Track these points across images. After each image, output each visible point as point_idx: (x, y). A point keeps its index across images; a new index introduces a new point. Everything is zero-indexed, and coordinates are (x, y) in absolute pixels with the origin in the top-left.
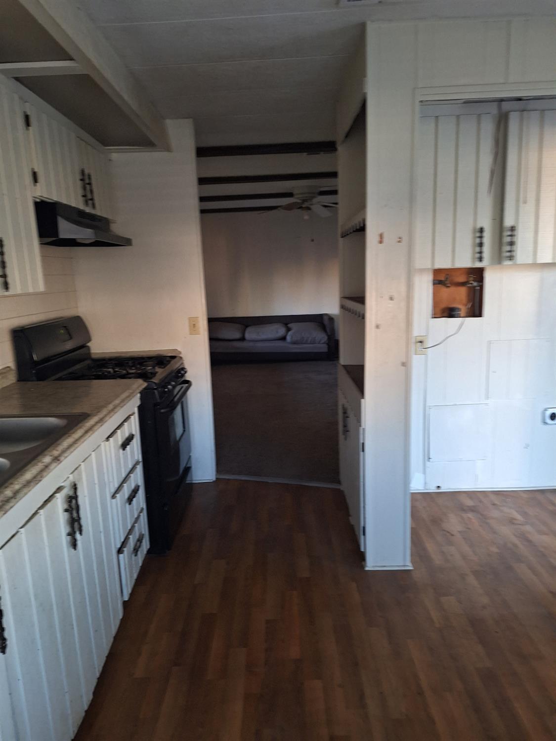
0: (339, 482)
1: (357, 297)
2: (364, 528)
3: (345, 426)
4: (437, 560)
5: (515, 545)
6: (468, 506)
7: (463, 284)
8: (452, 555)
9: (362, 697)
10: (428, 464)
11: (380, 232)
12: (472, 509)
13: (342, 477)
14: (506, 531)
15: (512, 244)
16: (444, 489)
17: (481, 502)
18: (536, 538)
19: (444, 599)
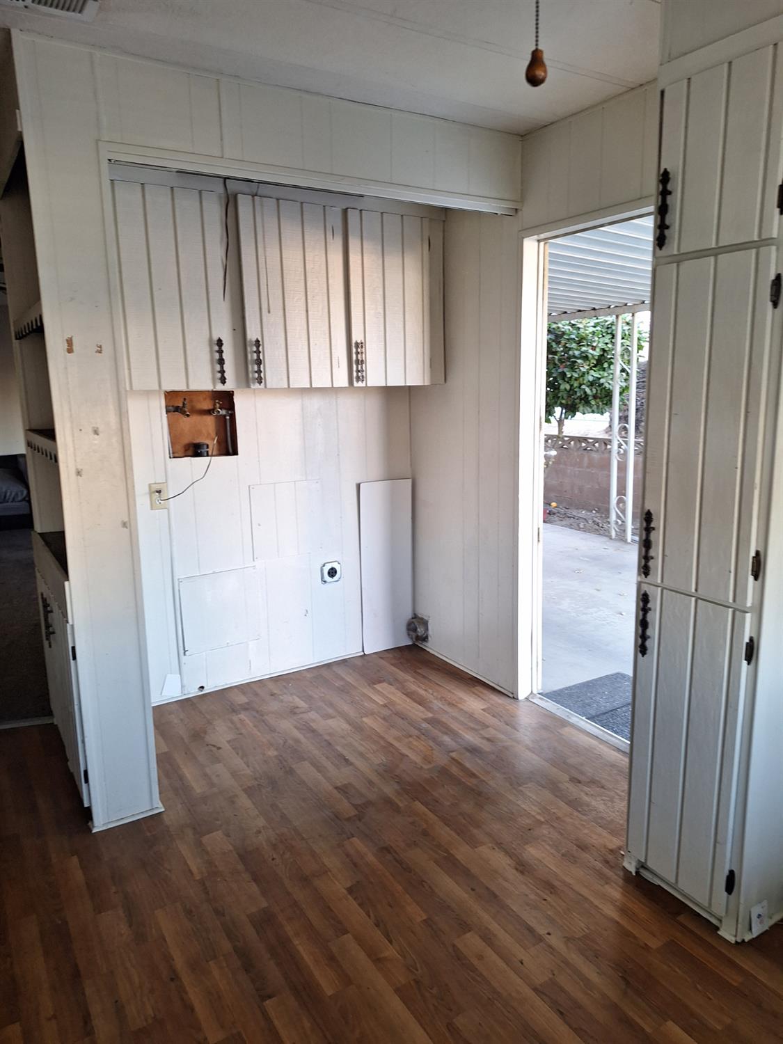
0: (50, 714)
1: (47, 430)
2: (86, 772)
3: (48, 626)
4: (198, 788)
5: (297, 741)
6: (241, 705)
7: (209, 412)
8: (218, 776)
9: (87, 1019)
10: (183, 659)
11: (67, 336)
12: (246, 708)
13: (55, 706)
14: (286, 726)
15: (259, 362)
16: (209, 689)
17: (256, 694)
18: (321, 724)
19: (205, 839)
